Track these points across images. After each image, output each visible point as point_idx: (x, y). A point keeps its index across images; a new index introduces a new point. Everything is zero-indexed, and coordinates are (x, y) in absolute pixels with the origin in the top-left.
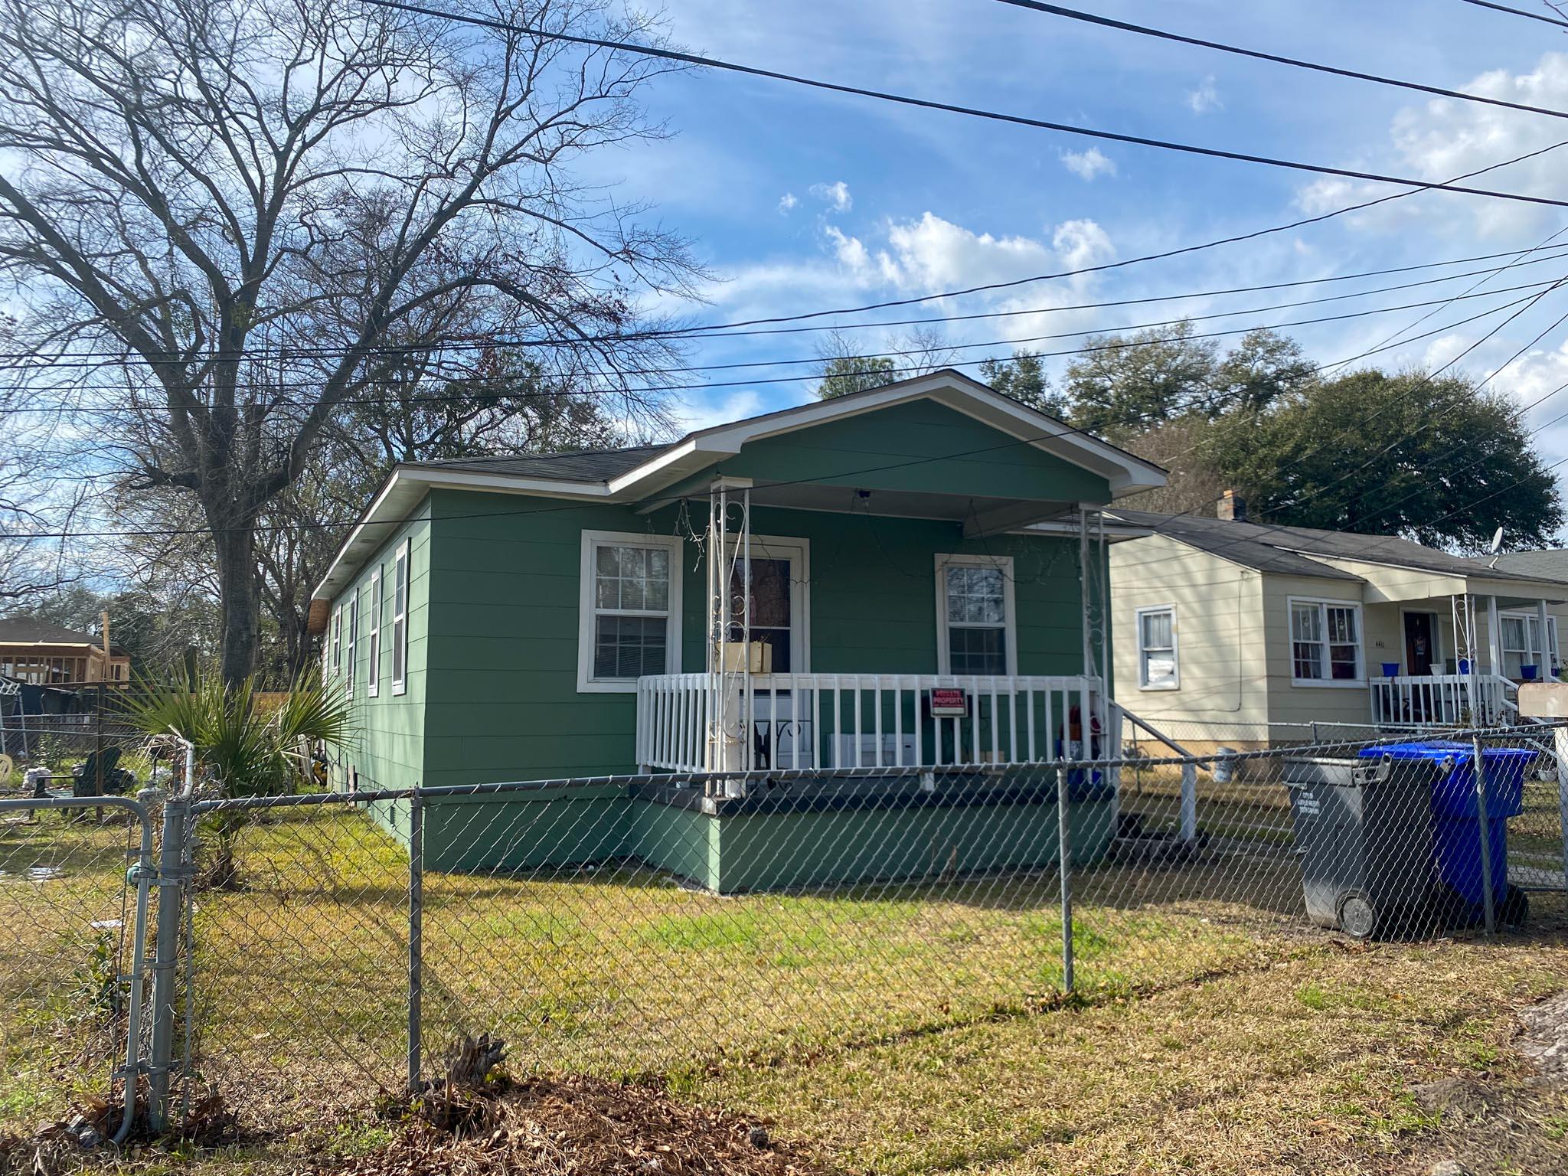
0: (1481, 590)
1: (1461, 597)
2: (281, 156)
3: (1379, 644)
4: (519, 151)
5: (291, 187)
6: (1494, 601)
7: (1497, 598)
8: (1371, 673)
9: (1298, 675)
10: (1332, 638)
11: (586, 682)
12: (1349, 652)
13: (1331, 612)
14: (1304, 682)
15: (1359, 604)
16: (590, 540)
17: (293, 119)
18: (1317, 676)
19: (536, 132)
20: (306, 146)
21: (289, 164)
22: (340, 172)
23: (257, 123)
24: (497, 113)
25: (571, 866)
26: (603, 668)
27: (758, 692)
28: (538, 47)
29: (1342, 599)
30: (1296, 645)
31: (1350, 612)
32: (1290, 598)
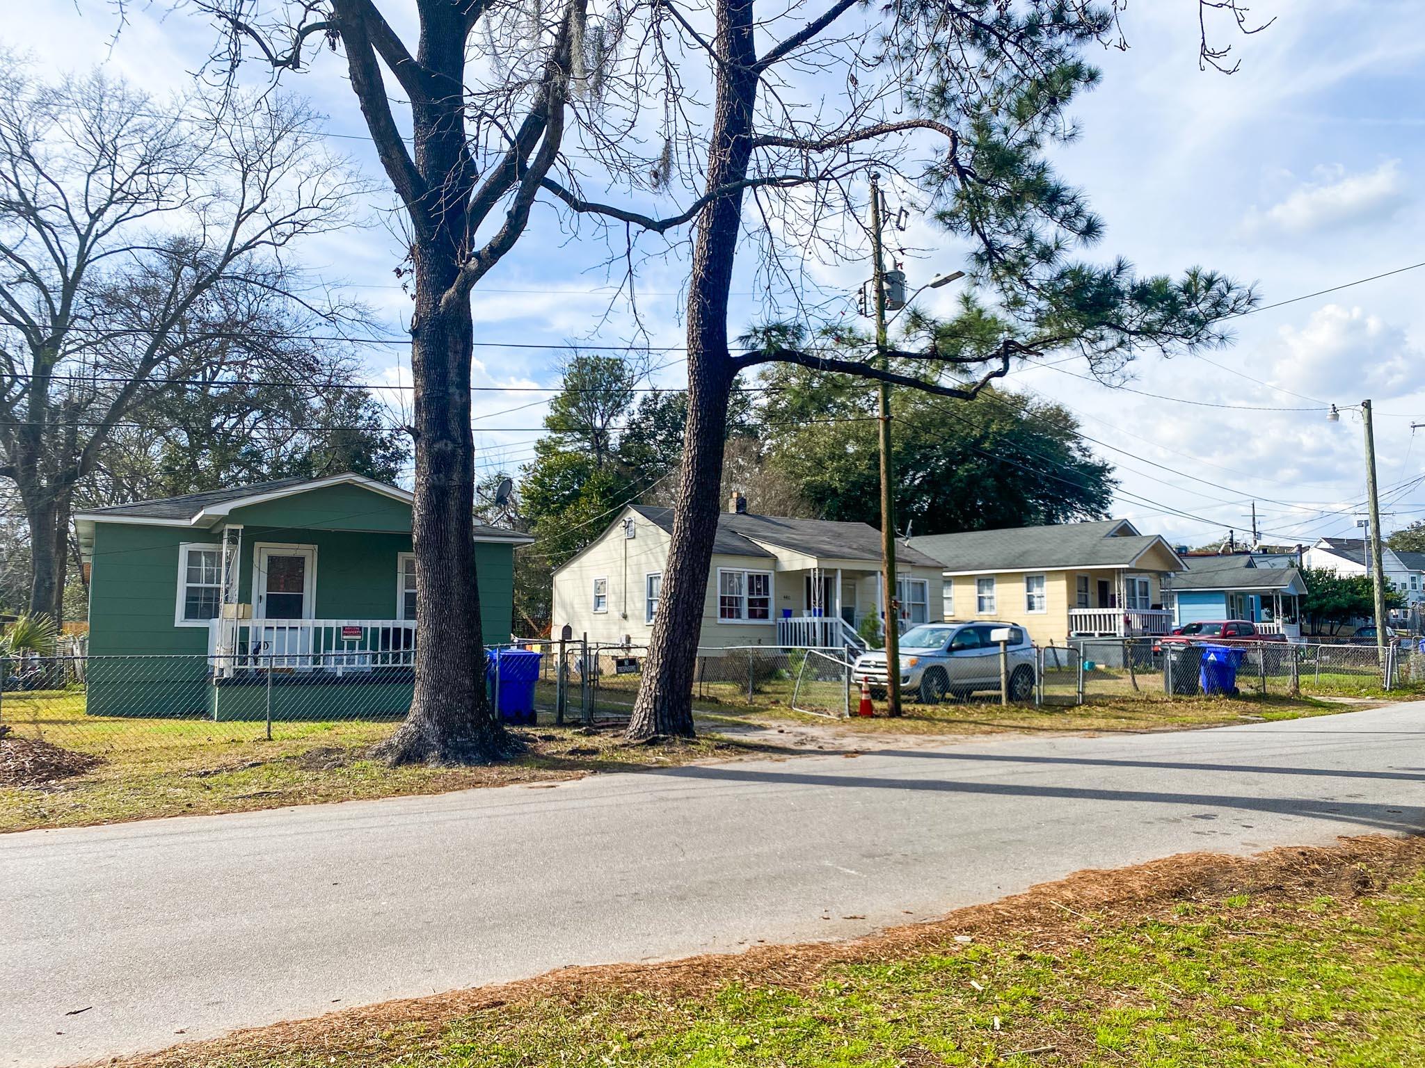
0: (828, 564)
1: (814, 569)
2: (83, 239)
3: (786, 597)
4: (258, 240)
5: (89, 261)
6: (839, 573)
7: (842, 571)
8: (776, 615)
9: (723, 615)
10: (751, 593)
11: (180, 621)
12: (764, 602)
13: (751, 578)
14: (727, 621)
15: (772, 572)
16: (184, 549)
17: (92, 211)
18: (739, 617)
19: (269, 228)
20: (98, 236)
21: (88, 244)
22: (128, 249)
23: (65, 214)
24: (239, 215)
25: (173, 714)
26: (191, 613)
27: (266, 628)
28: (270, 170)
29: (760, 568)
30: (723, 599)
31: (766, 578)
32: (719, 569)
